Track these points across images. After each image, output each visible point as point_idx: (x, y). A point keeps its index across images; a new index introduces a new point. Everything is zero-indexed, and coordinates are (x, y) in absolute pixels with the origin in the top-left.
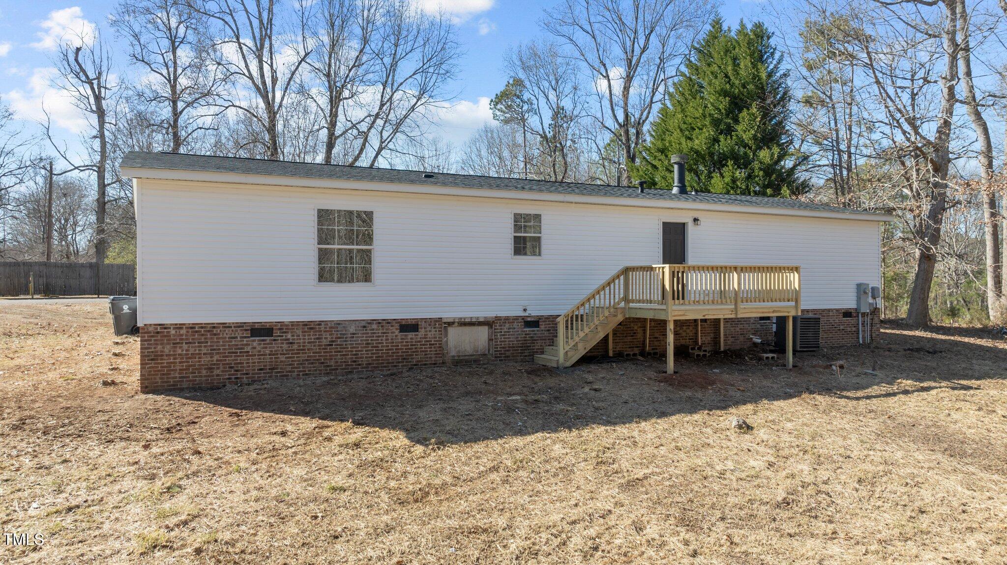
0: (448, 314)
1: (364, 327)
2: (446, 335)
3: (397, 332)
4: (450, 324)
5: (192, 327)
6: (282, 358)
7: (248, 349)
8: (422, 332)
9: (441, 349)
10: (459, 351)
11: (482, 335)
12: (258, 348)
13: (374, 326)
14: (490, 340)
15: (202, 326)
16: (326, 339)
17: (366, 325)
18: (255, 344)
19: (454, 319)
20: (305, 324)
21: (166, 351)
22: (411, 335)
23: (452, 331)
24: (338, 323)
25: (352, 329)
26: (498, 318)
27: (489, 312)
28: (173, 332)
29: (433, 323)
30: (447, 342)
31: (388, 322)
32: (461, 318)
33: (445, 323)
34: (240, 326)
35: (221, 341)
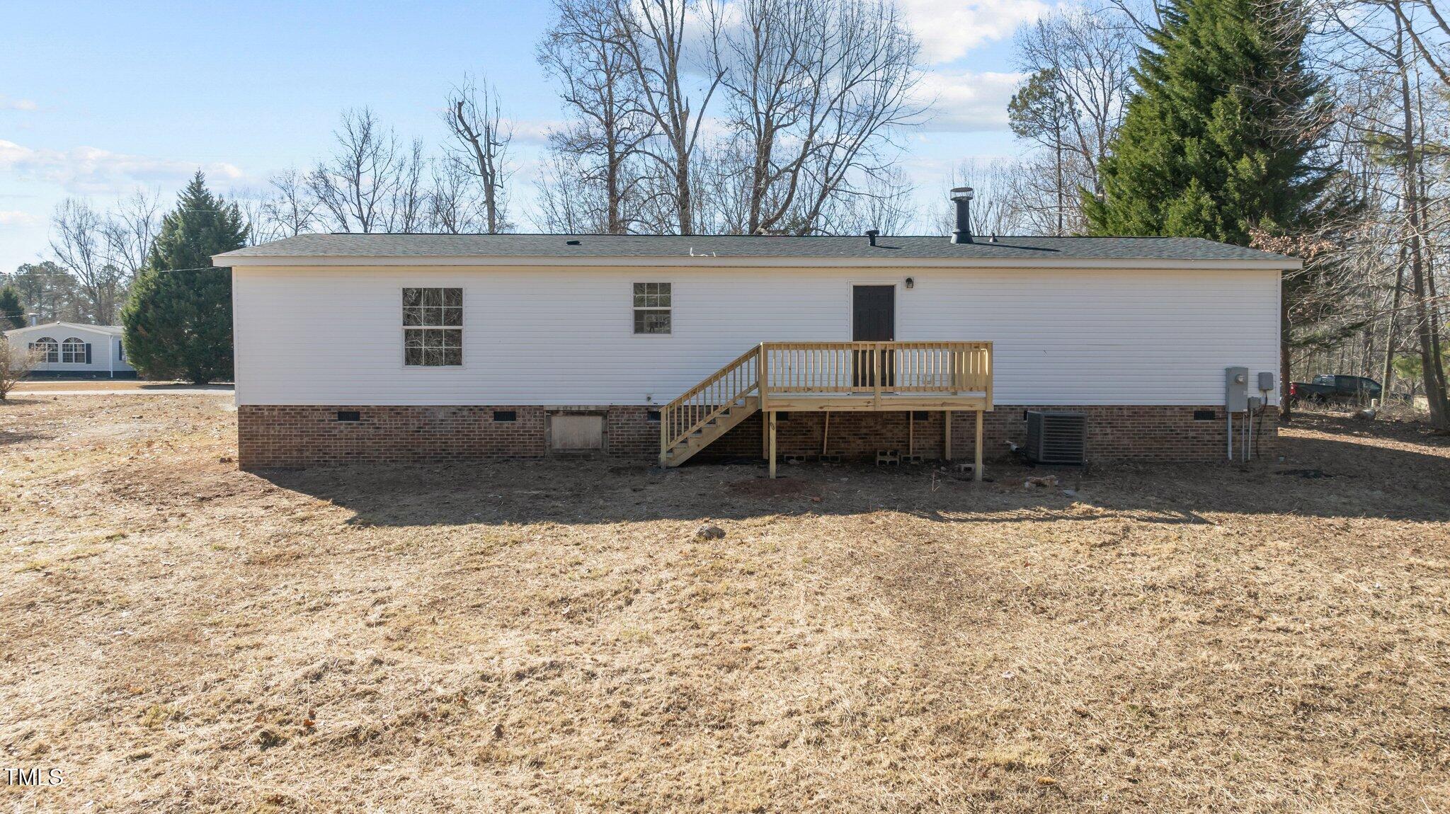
0: (550, 402)
1: (454, 413)
2: (550, 425)
3: (491, 420)
4: (554, 412)
5: (283, 408)
6: (369, 443)
7: (335, 432)
8: (519, 421)
9: (543, 439)
10: (565, 444)
11: (595, 426)
12: (345, 432)
13: (465, 413)
14: (604, 432)
15: (292, 408)
16: (414, 424)
17: (457, 411)
18: (342, 428)
19: (558, 407)
20: (392, 409)
21: (261, 431)
22: (507, 424)
23: (557, 421)
24: (426, 409)
25: (441, 416)
26: (613, 408)
27: (603, 401)
28: (266, 413)
29: (533, 412)
30: (550, 432)
31: (481, 408)
32: (566, 407)
33: (548, 412)
34: (327, 409)
35: (310, 423)
